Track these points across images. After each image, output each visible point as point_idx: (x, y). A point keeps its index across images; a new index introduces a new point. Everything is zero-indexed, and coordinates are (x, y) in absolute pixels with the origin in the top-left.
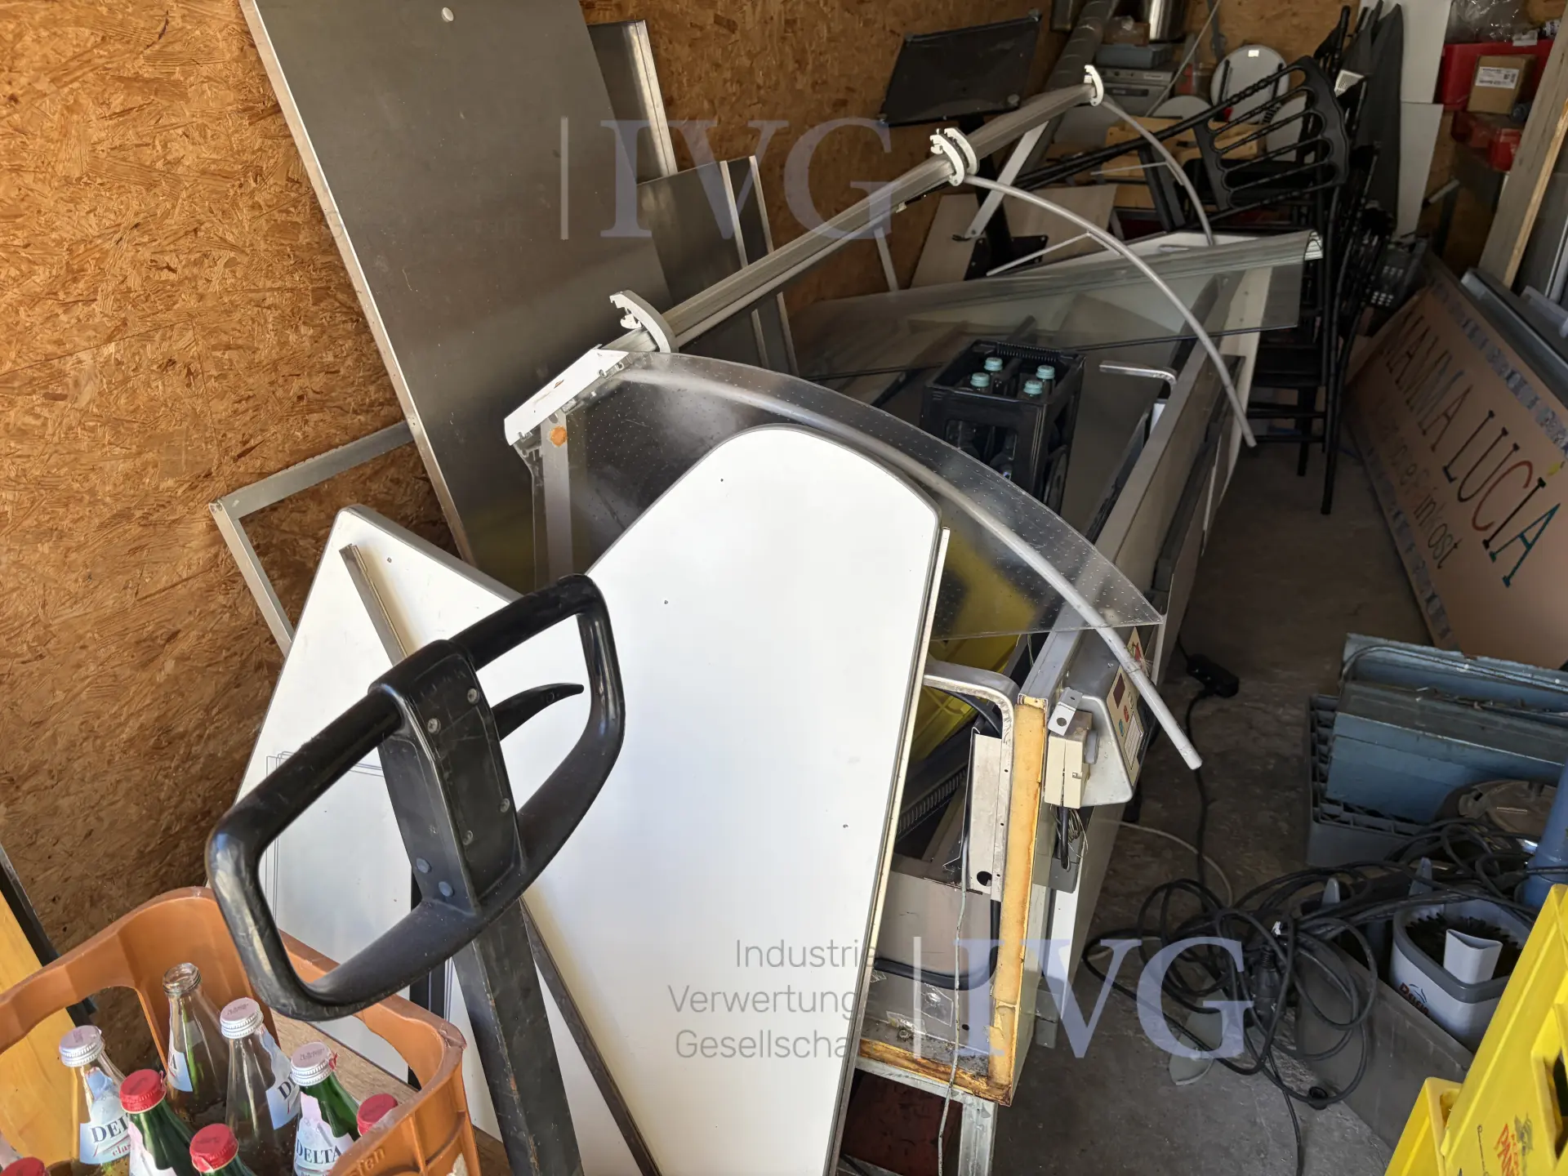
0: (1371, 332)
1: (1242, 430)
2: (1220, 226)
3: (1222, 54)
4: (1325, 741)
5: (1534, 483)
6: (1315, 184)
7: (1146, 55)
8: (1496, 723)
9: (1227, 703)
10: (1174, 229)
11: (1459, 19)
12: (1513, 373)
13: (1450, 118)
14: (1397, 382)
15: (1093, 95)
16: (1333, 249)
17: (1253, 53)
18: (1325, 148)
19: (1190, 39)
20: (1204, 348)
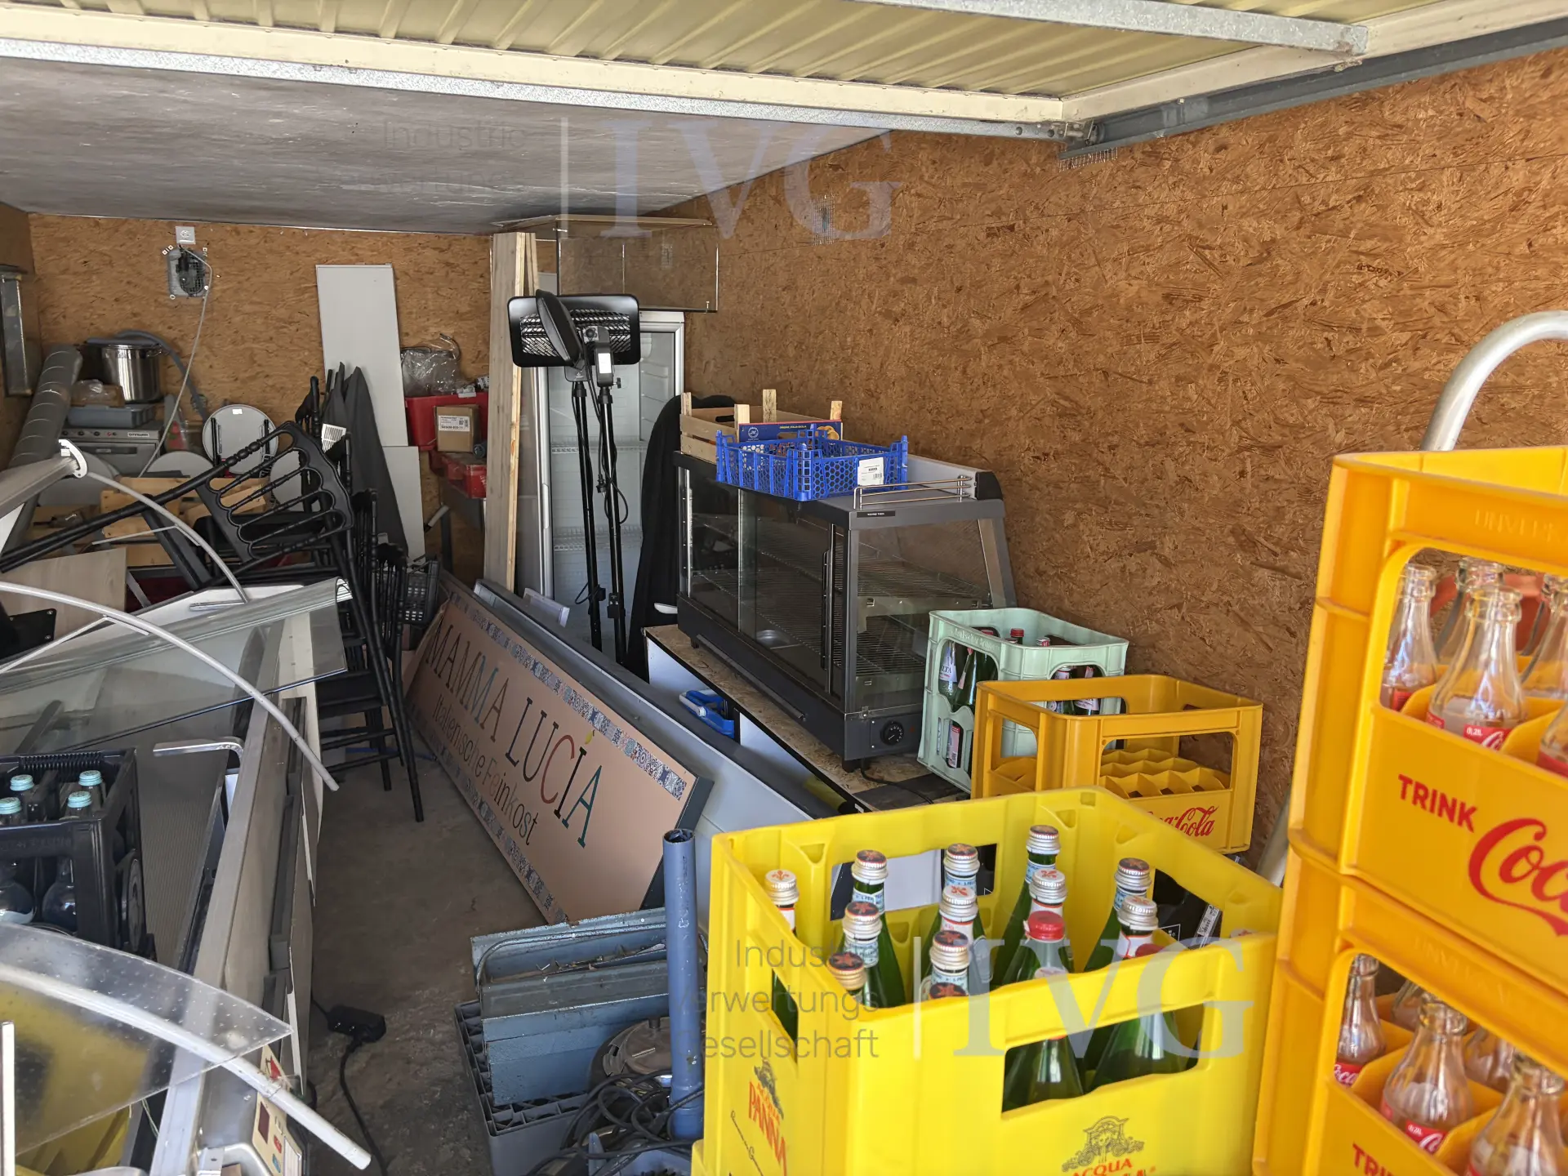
0: (413, 647)
1: (321, 777)
2: (248, 579)
3: (206, 413)
4: (479, 1048)
5: (578, 753)
6: (327, 530)
7: (126, 415)
8: (609, 977)
9: (378, 1047)
10: (201, 587)
11: (412, 378)
12: (536, 664)
13: (426, 456)
14: (448, 685)
15: (76, 467)
16: (360, 587)
17: (237, 411)
18: (328, 499)
19: (168, 399)
20: (263, 708)
